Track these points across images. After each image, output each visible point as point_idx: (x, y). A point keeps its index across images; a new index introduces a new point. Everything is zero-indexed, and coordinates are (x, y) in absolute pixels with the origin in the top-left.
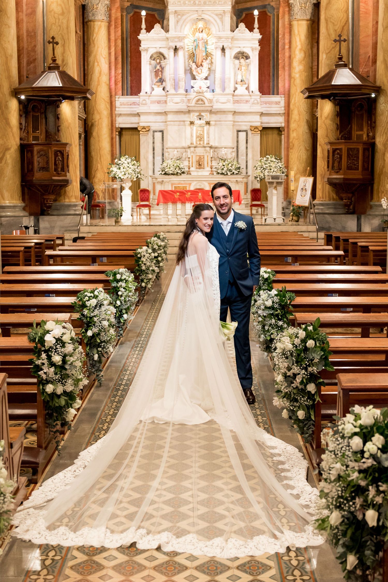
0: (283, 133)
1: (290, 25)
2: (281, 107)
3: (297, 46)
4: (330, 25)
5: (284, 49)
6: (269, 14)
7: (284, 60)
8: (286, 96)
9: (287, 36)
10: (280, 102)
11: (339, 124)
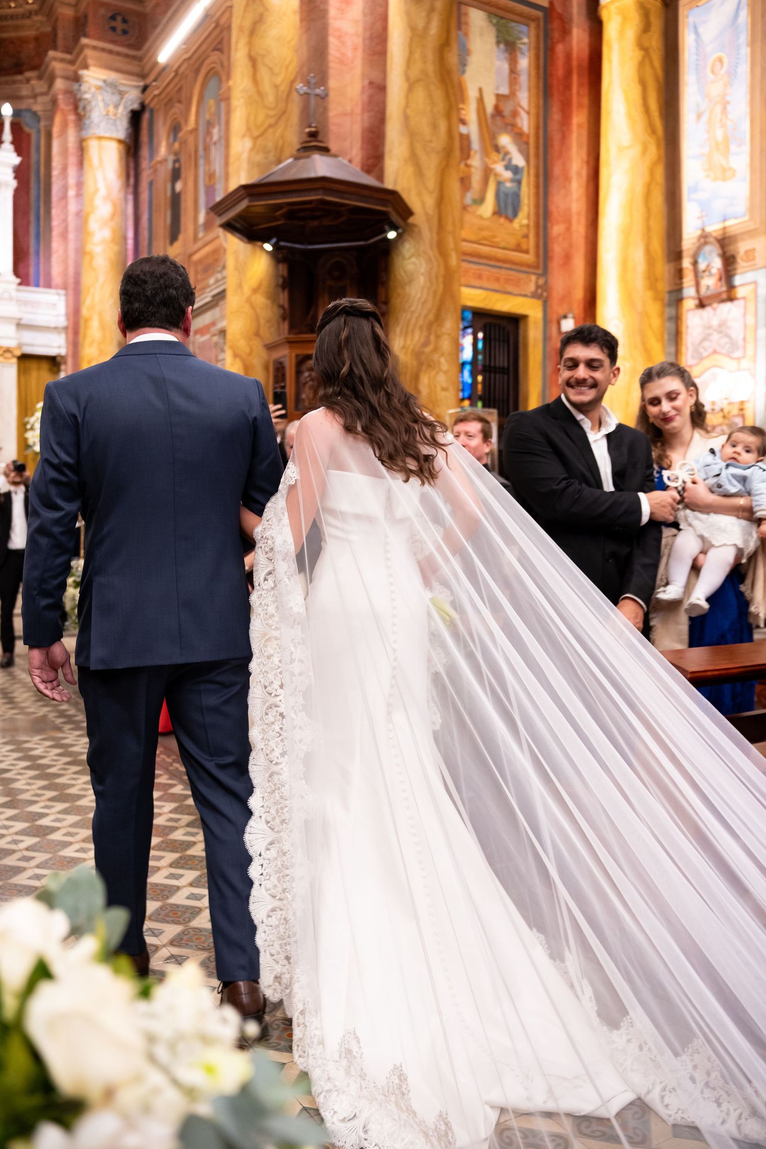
0: (63, 367)
1: (82, 149)
2: (57, 316)
3: (97, 190)
4: (263, 73)
5: (64, 197)
6: (27, 129)
7: (65, 221)
8: (71, 292)
9: (72, 172)
10: (55, 305)
11: (286, 306)
